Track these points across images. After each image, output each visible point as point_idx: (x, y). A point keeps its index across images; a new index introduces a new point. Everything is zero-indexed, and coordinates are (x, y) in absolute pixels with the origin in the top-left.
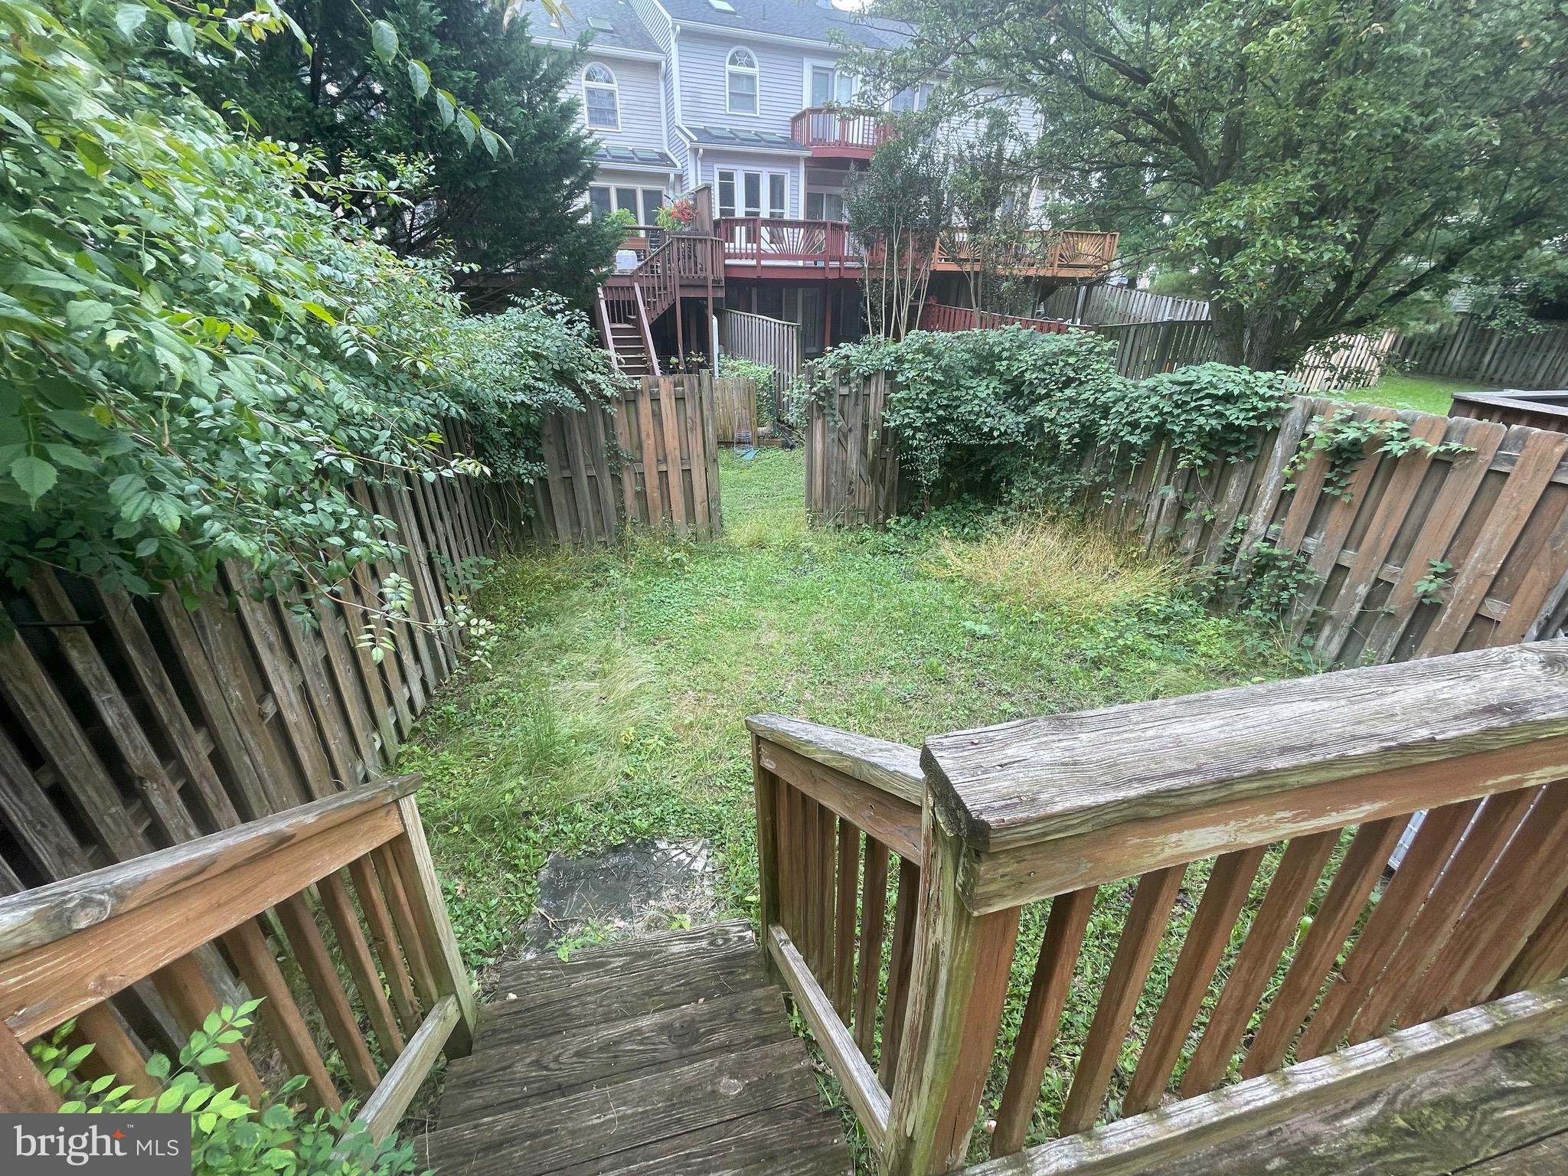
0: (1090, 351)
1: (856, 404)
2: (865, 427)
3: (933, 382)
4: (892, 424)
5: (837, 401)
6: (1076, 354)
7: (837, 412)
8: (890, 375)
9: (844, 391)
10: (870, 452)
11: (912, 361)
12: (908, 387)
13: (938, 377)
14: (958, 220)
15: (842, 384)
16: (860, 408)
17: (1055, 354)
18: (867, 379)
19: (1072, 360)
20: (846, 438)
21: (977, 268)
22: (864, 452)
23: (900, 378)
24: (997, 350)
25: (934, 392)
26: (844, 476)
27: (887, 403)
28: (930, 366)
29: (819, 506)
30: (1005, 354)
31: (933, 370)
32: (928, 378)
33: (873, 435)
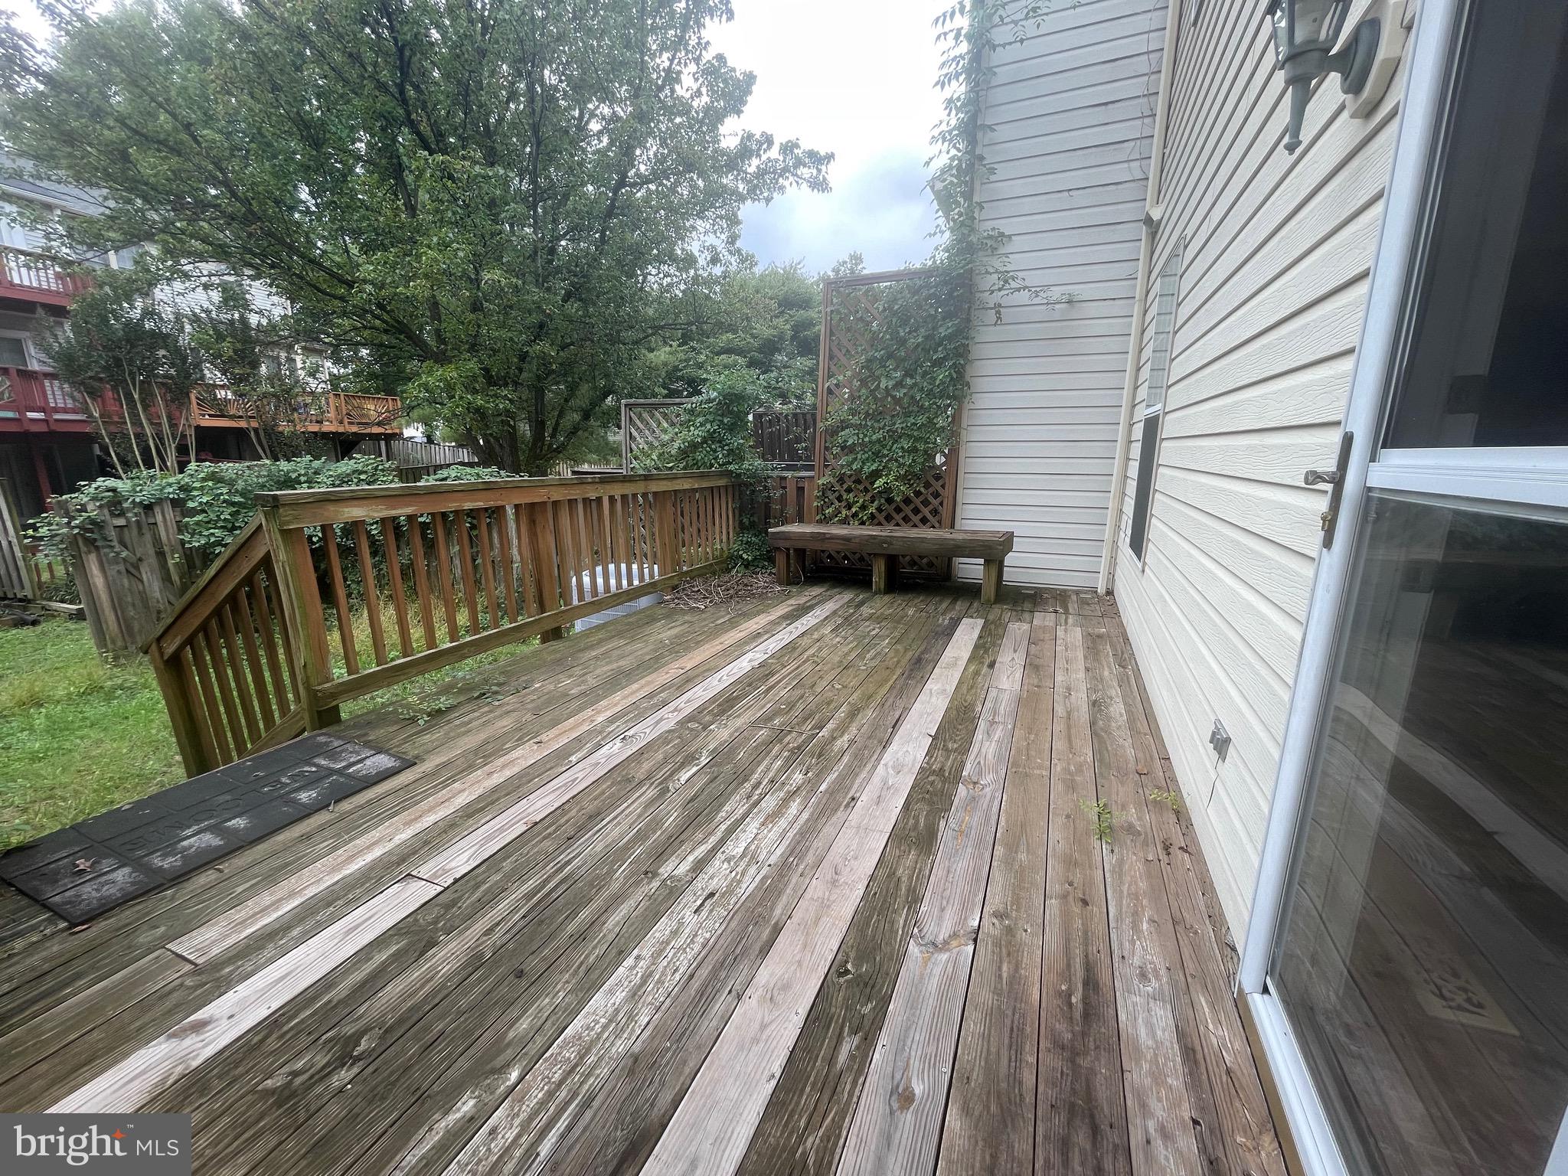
0: (376, 469)
1: (141, 534)
2: (161, 555)
3: (233, 504)
4: (197, 544)
5: (113, 534)
6: (366, 472)
7: (115, 543)
8: (177, 503)
9: (121, 522)
10: (175, 578)
11: (202, 488)
12: (203, 511)
13: (238, 499)
14: (212, 374)
15: (113, 515)
16: (148, 537)
17: (348, 475)
18: (148, 508)
19: (363, 477)
20: (137, 568)
21: (254, 424)
22: (167, 578)
23: (191, 504)
24: (294, 476)
25: (237, 513)
26: (146, 607)
27: (181, 528)
28: (225, 491)
29: (120, 643)
30: (303, 479)
31: (229, 493)
32: (225, 501)
33: (174, 560)
